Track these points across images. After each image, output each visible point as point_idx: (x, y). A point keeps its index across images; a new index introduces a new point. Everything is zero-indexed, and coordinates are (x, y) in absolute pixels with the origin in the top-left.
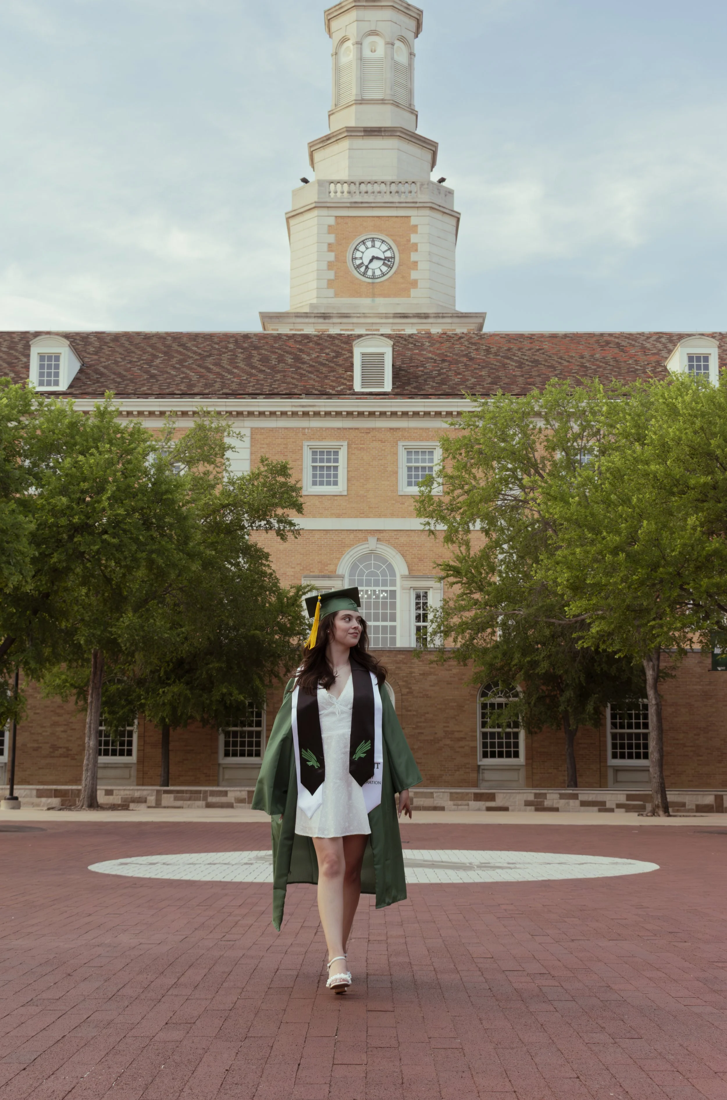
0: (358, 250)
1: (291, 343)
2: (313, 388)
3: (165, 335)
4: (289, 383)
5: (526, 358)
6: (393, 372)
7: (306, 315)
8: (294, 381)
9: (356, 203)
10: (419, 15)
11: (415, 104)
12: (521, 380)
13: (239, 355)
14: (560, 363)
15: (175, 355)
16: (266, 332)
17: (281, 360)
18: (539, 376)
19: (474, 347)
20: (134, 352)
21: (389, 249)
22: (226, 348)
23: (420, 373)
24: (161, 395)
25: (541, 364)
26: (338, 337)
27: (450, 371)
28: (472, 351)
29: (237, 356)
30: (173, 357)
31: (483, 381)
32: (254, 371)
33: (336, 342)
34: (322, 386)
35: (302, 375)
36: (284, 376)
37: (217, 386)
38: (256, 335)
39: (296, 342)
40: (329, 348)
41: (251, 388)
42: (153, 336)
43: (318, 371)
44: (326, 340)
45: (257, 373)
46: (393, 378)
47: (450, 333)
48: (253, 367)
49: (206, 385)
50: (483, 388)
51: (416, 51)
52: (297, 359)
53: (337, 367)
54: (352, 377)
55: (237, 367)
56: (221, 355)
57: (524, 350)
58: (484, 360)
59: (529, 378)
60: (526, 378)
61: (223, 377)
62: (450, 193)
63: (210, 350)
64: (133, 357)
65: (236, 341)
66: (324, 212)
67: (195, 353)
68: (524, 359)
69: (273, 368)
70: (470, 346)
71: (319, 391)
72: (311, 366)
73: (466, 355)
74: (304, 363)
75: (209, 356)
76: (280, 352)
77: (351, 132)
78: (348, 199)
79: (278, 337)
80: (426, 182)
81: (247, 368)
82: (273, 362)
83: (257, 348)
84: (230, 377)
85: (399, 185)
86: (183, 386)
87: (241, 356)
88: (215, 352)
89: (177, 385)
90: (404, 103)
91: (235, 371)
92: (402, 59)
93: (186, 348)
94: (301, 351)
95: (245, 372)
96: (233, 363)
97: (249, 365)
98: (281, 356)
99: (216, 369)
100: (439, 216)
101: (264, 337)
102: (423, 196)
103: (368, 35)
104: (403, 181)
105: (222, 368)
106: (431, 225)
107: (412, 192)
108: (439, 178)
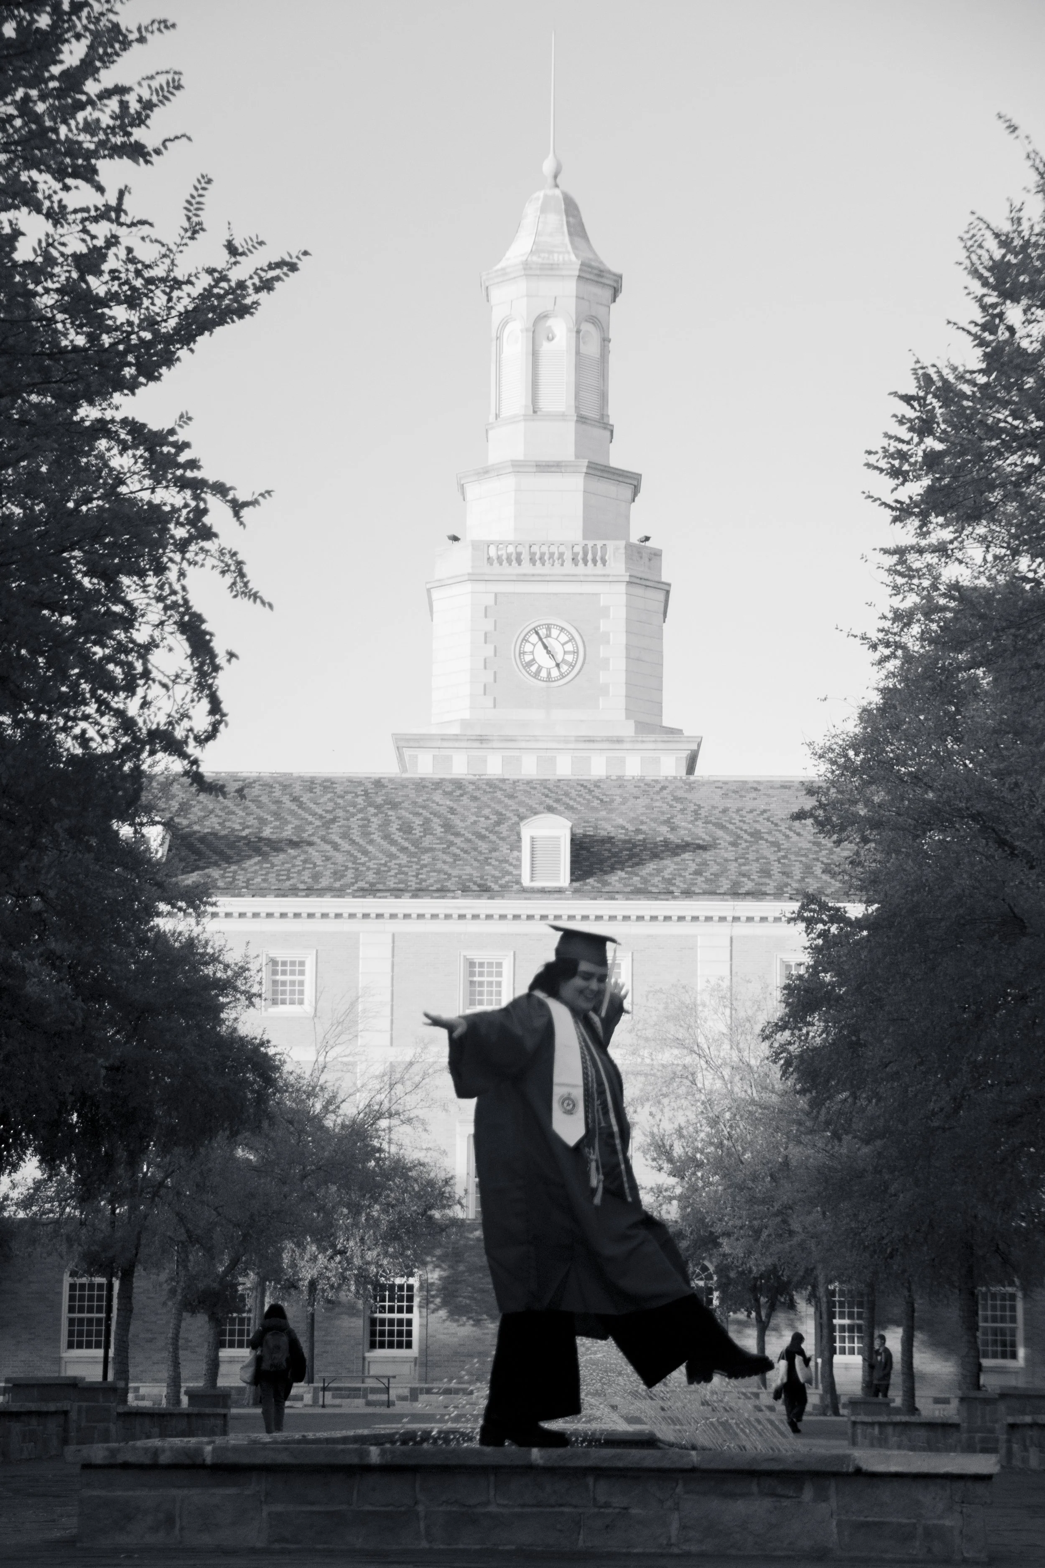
0: (527, 641)
1: (439, 796)
2: (470, 880)
3: (271, 781)
4: (439, 871)
5: (745, 827)
6: (572, 852)
7: (456, 738)
8: (446, 868)
9: (525, 575)
10: (617, 281)
11: (610, 413)
12: (733, 866)
13: (373, 819)
14: (787, 837)
15: (289, 818)
16: (405, 776)
17: (427, 829)
18: (757, 860)
19: (679, 806)
20: (233, 813)
21: (570, 641)
22: (354, 805)
23: (607, 854)
24: (281, 893)
25: (762, 838)
26: (501, 785)
27: (645, 850)
28: (675, 813)
29: (369, 821)
30: (287, 822)
31: (685, 870)
32: (393, 849)
33: (499, 794)
34: (482, 878)
35: (456, 857)
36: (434, 859)
37: (350, 874)
38: (391, 780)
39: (445, 793)
40: (489, 806)
41: (393, 880)
42: (255, 782)
43: (475, 849)
44: (485, 792)
45: (398, 854)
46: (573, 862)
47: (649, 778)
48: (393, 842)
49: (335, 873)
50: (685, 883)
51: (611, 336)
52: (448, 827)
53: (501, 843)
54: (519, 859)
55: (371, 842)
56: (348, 819)
57: (744, 813)
58: (689, 830)
59: (744, 865)
60: (740, 865)
61: (355, 860)
62: (656, 555)
63: (334, 810)
64: (234, 822)
65: (366, 793)
66: (481, 587)
67: (314, 814)
68: (741, 830)
69: (416, 843)
70: (674, 803)
71: (479, 886)
72: (469, 841)
73: (667, 822)
74: (457, 834)
75: (334, 820)
76: (425, 813)
77: (518, 467)
78: (514, 570)
79: (421, 785)
80: (622, 543)
81: (385, 844)
82: (418, 832)
83: (395, 806)
84: (364, 859)
85: (585, 549)
86: (306, 876)
87: (376, 821)
88: (340, 813)
89: (299, 873)
90: (593, 414)
91: (370, 848)
92: (592, 349)
93: (301, 805)
94: (452, 811)
95: (383, 851)
96: (366, 834)
97: (387, 837)
98: (427, 821)
99: (345, 845)
100: (640, 591)
101: (402, 785)
102: (617, 566)
103: (543, 317)
104: (590, 544)
105: (353, 842)
106: (629, 606)
107: (604, 562)
108: (642, 535)
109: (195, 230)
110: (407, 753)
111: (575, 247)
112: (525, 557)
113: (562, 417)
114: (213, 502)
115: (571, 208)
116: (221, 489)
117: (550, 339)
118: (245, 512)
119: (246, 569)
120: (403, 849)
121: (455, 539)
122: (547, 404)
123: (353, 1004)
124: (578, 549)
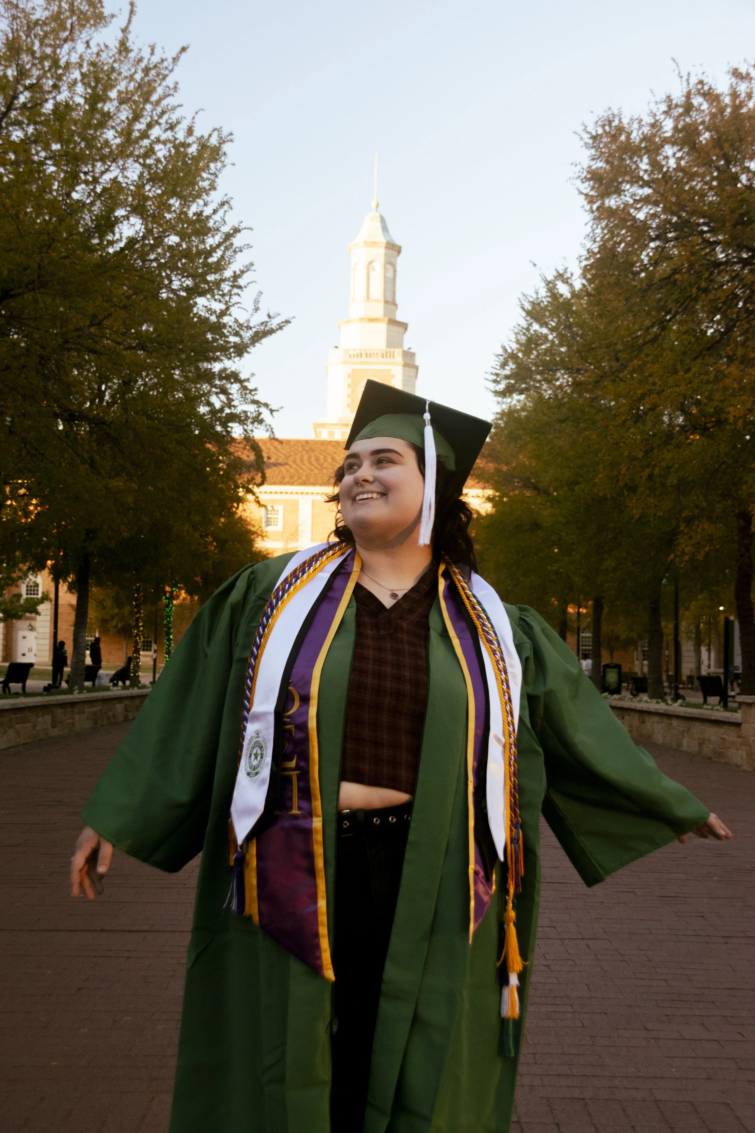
1: (330, 447)
7: (336, 425)
9: (363, 362)
10: (399, 248)
11: (397, 299)
13: (305, 455)
16: (317, 439)
17: (325, 460)
22: (297, 450)
24: (270, 484)
29: (303, 456)
30: (272, 457)
32: (312, 468)
37: (296, 477)
38: (312, 441)
39: (333, 446)
41: (312, 479)
48: (312, 465)
49: (290, 477)
51: (397, 270)
55: (304, 465)
56: (295, 456)
61: (297, 471)
62: (414, 355)
65: (302, 446)
66: (346, 366)
67: (282, 453)
69: (321, 465)
74: (337, 462)
75: (290, 456)
76: (325, 454)
77: (361, 320)
78: (359, 360)
79: (323, 443)
80: (400, 350)
81: (309, 465)
82: (322, 461)
83: (313, 451)
84: (301, 471)
85: (387, 352)
86: (279, 478)
87: (306, 457)
88: (292, 453)
89: (277, 476)
90: (390, 299)
91: (304, 467)
92: (390, 274)
93: (278, 450)
94: (335, 453)
95: (308, 468)
96: (302, 461)
97: (310, 463)
98: (325, 457)
99: (294, 466)
100: (407, 369)
101: (315, 442)
102: (399, 358)
103: (371, 262)
104: (388, 350)
105: (297, 465)
106: (404, 375)
107: (393, 357)
108: (408, 347)
109: (257, 309)
110: (318, 430)
111: (384, 235)
112: (364, 355)
113: (378, 301)
114: (263, 410)
115: (383, 220)
116: (266, 405)
117: (374, 270)
118: (274, 413)
119: (274, 431)
120: (316, 468)
121: (336, 347)
122: (372, 296)
123: (297, 528)
124: (384, 352)
